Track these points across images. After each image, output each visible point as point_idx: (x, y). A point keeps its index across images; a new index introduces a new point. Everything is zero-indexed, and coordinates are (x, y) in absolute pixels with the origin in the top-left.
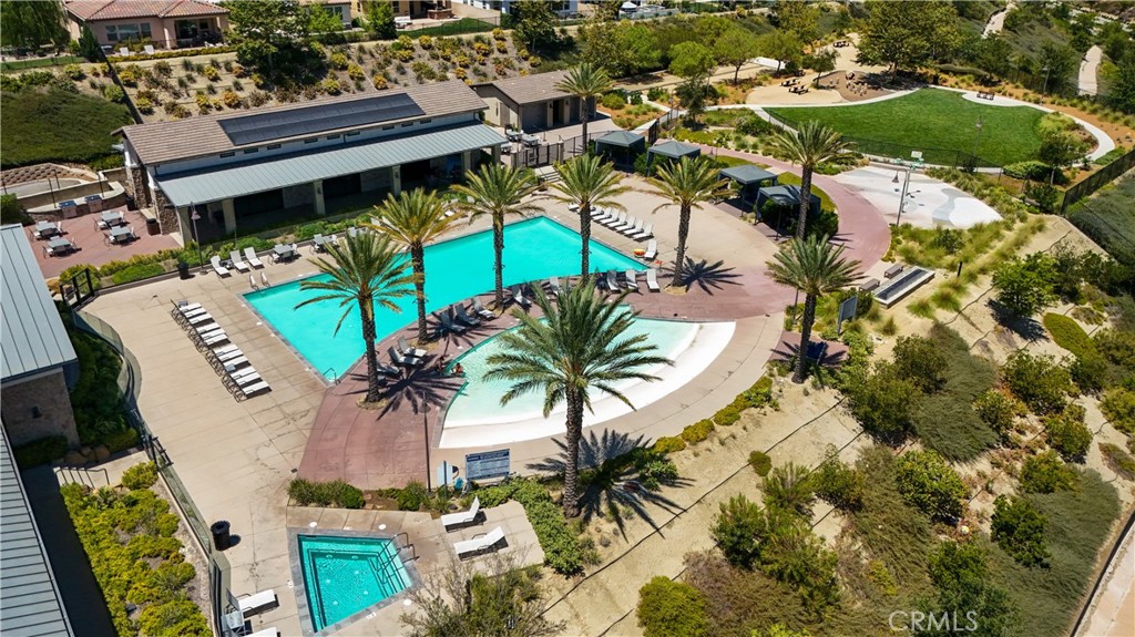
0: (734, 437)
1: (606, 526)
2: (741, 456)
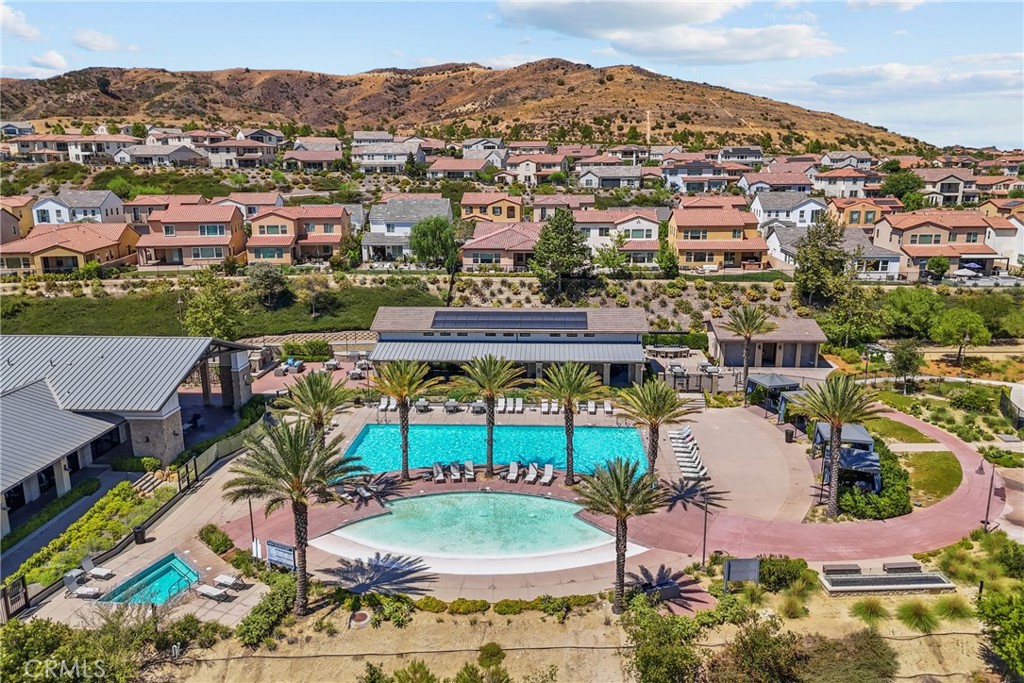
0: (490, 624)
1: (309, 632)
2: (478, 641)
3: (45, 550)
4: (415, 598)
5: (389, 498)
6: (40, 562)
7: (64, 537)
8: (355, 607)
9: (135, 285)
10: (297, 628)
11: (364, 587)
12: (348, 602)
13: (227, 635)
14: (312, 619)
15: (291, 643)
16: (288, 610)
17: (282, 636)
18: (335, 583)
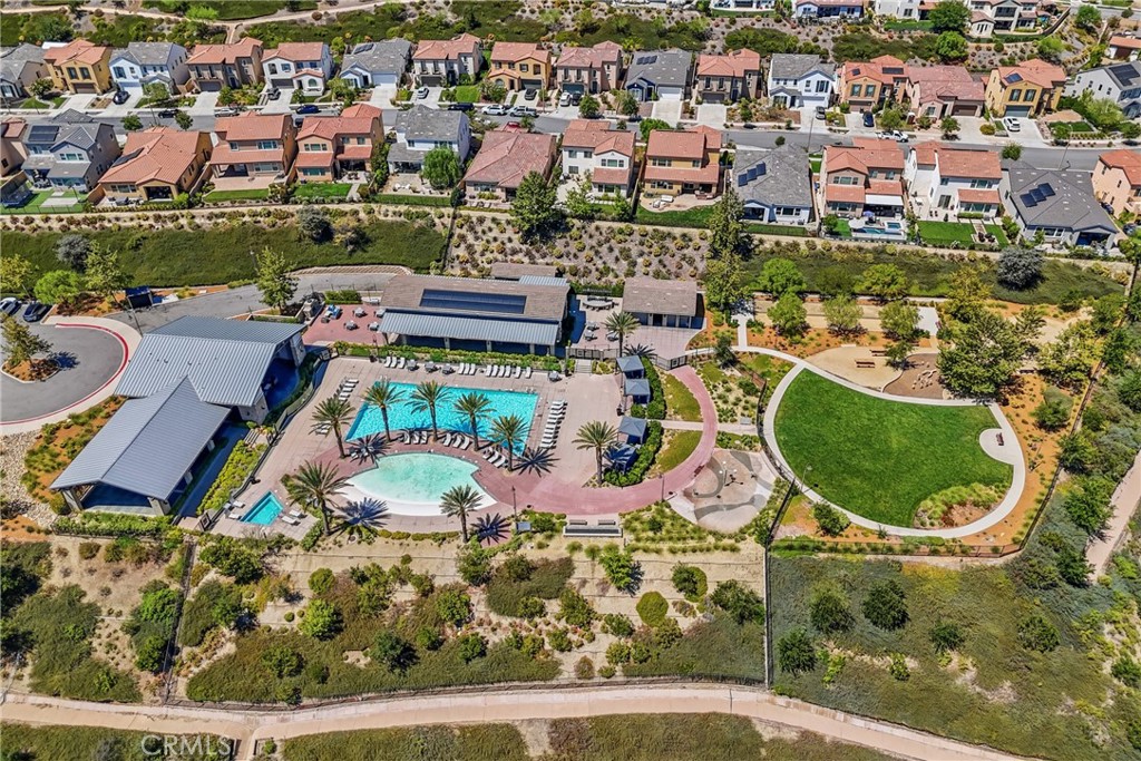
0: (408, 545)
1: (331, 545)
2: (402, 553)
3: (211, 490)
4: (378, 529)
5: (378, 455)
6: (210, 497)
7: (218, 481)
8: (351, 533)
9: (217, 216)
10: (325, 542)
11: (356, 520)
12: (349, 529)
13: (297, 544)
14: (332, 538)
15: (323, 550)
16: (322, 533)
17: (319, 546)
18: (344, 517)
